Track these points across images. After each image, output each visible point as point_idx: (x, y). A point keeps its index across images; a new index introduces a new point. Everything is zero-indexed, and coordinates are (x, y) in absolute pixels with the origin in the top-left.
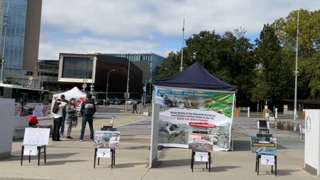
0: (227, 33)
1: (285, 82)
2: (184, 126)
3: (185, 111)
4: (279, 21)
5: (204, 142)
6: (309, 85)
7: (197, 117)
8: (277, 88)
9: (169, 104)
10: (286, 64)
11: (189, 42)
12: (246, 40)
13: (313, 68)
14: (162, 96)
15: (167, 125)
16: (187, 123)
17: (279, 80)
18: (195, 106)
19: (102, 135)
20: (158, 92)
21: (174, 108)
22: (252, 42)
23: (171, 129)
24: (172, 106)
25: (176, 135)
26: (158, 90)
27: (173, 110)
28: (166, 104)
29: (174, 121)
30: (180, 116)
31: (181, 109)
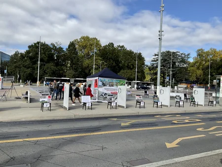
0: (52, 44)
1: (81, 70)
4: (76, 40)
5: (140, 99)
7: (113, 90)
8: (76, 73)
10: (81, 62)
12: (62, 48)
14: (101, 81)
15: (103, 93)
16: (110, 92)
17: (78, 69)
18: (112, 86)
22: (65, 50)
23: (105, 95)
26: (100, 79)
27: (105, 87)
28: (103, 85)
29: (106, 92)
30: (107, 90)
31: (108, 87)
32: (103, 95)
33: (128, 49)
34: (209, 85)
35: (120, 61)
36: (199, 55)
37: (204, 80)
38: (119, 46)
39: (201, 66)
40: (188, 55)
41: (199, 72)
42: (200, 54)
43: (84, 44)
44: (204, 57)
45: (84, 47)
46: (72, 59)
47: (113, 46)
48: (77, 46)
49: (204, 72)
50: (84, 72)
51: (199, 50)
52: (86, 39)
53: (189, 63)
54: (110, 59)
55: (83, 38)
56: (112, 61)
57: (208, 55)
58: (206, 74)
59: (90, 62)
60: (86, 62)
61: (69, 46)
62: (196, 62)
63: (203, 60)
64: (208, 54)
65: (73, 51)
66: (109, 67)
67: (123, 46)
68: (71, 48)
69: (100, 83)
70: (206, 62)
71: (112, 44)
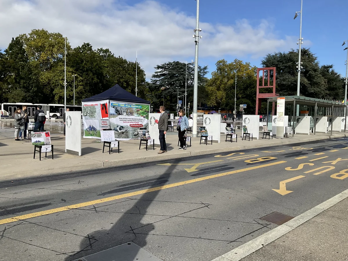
1: (36, 89)
2: (127, 127)
3: (127, 117)
4: (22, 36)
6: (54, 92)
7: (133, 121)
9: (118, 112)
10: (35, 75)
13: (57, 79)
14: (114, 107)
15: (118, 126)
16: (128, 124)
17: (30, 88)
18: (131, 113)
19: (142, 132)
20: (112, 105)
21: (121, 116)
22: (3, 52)
23: (120, 129)
24: (119, 114)
25: (123, 133)
26: (112, 104)
27: (120, 116)
28: (116, 112)
29: (122, 124)
30: (124, 120)
31: (124, 116)
32: (118, 129)
33: (116, 56)
34: (234, 112)
35: (104, 75)
36: (219, 69)
37: (227, 105)
38: (101, 50)
39: (223, 86)
40: (205, 68)
41: (221, 94)
42: (222, 67)
43: (40, 44)
44: (226, 72)
45: (40, 49)
46: (18, 70)
47: (90, 49)
48: (25, 47)
49: (227, 94)
50: (42, 93)
51: (220, 62)
52: (42, 34)
53: (207, 81)
54: (87, 70)
55: (36, 32)
56: (91, 74)
57: (231, 70)
58: (229, 97)
59: (53, 75)
60: (45, 76)
61: (11, 46)
62: (216, 79)
63: (224, 77)
64: (231, 67)
65: (20, 55)
66: (86, 84)
67: (107, 51)
68: (15, 49)
69: (112, 111)
70: (229, 79)
71: (88, 45)
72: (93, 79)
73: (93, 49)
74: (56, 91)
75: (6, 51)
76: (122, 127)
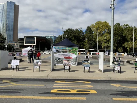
0: (76, 29)
1: (94, 44)
2: (63, 58)
3: (63, 53)
4: (92, 25)
5: (68, 63)
7: (66, 55)
8: (92, 46)
10: (94, 38)
11: (64, 32)
12: (82, 31)
13: (103, 39)
14: (55, 49)
16: (63, 57)
18: (66, 52)
19: (36, 62)
23: (59, 59)
24: (59, 52)
25: (60, 61)
26: (54, 47)
27: (59, 53)
28: (57, 51)
30: (61, 55)
31: (61, 53)
32: (57, 59)
35: (124, 35)
38: (124, 25)
47: (119, 26)
55: (97, 23)
56: (117, 36)
61: (87, 29)
71: (119, 24)
72: (118, 38)
73: (120, 25)
74: (102, 44)
75: (85, 31)
76: (60, 58)
